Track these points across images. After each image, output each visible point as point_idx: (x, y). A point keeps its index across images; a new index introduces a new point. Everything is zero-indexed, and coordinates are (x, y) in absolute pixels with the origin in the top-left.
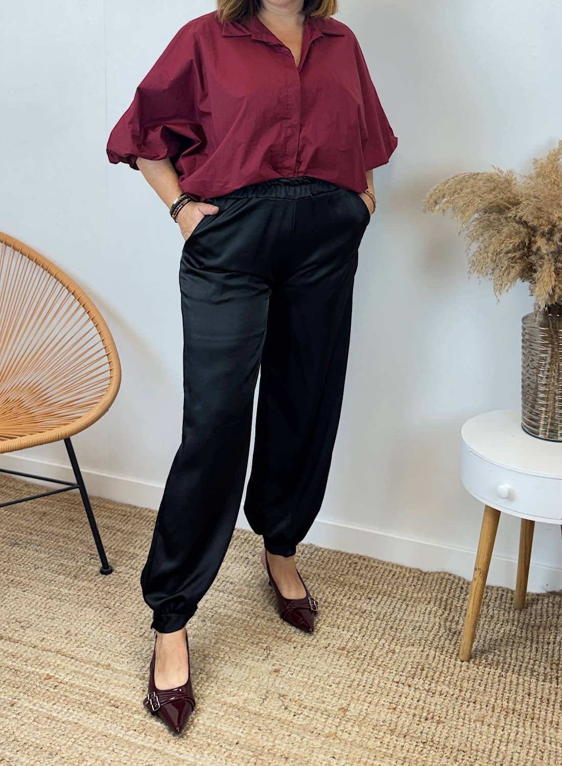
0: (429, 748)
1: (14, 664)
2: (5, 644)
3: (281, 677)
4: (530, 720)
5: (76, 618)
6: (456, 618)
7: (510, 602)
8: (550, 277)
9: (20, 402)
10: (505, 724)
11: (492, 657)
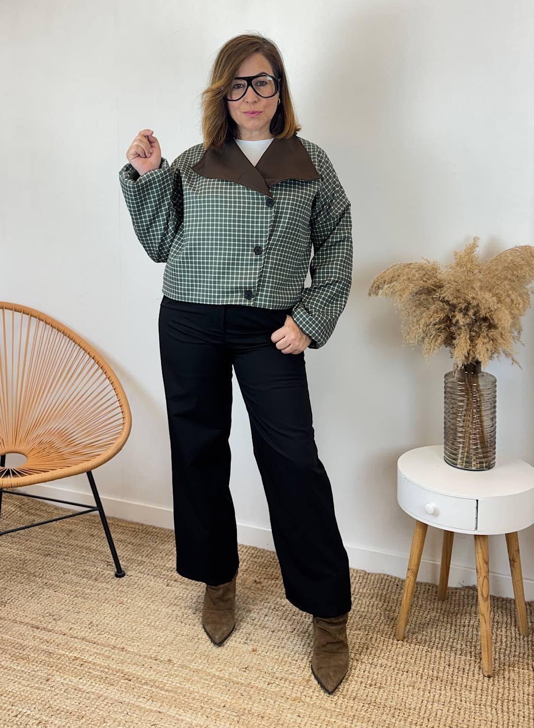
0: (373, 708)
1: (49, 648)
2: (41, 633)
3: (258, 655)
4: (450, 685)
5: (97, 612)
6: (394, 608)
7: (435, 594)
8: (466, 343)
9: (51, 444)
10: (431, 688)
11: (421, 637)
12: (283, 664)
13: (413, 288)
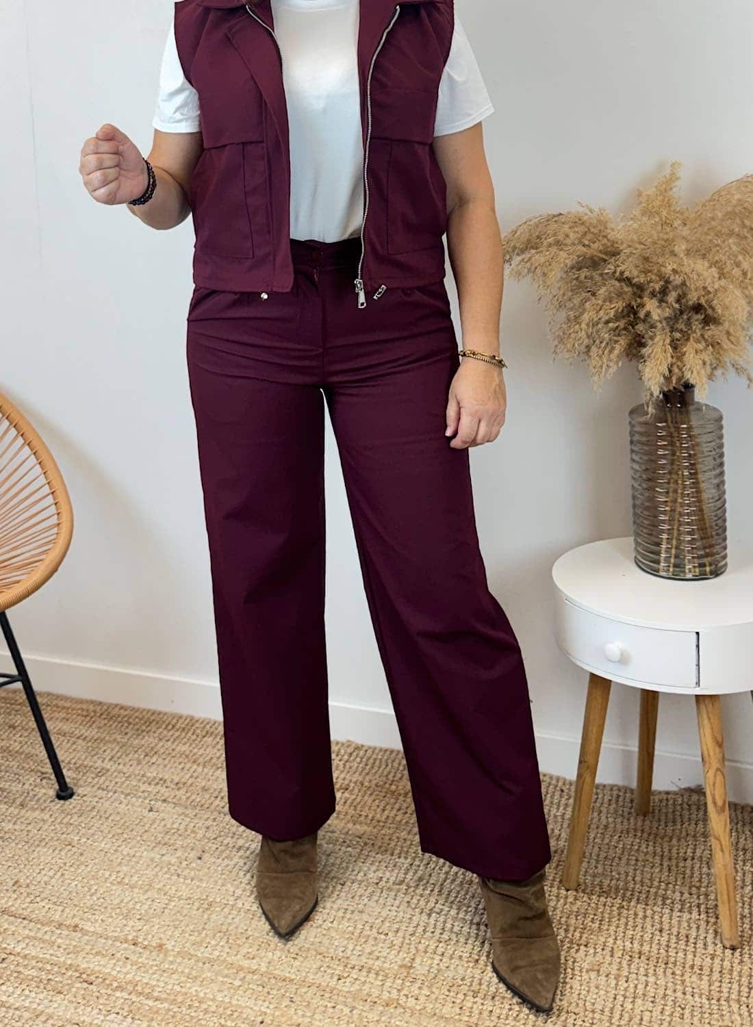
3: (318, 927)
4: (664, 966)
5: (26, 863)
7: (630, 805)
8: (665, 352)
10: (630, 973)
11: (609, 882)
12: (363, 940)
13: (565, 259)
